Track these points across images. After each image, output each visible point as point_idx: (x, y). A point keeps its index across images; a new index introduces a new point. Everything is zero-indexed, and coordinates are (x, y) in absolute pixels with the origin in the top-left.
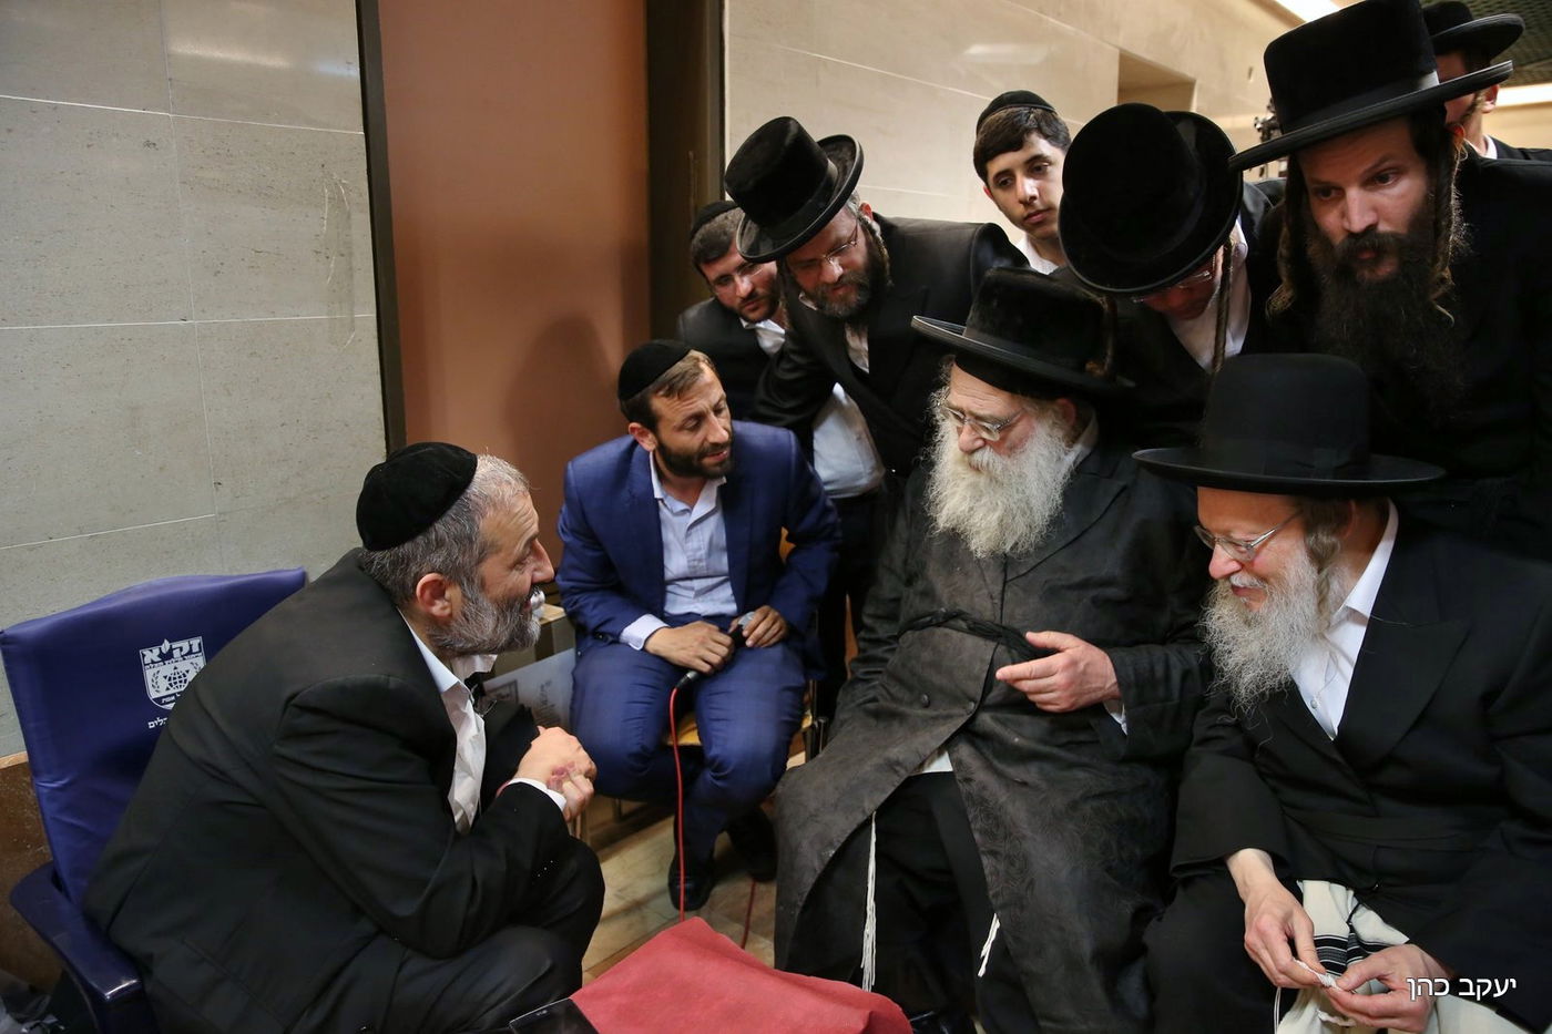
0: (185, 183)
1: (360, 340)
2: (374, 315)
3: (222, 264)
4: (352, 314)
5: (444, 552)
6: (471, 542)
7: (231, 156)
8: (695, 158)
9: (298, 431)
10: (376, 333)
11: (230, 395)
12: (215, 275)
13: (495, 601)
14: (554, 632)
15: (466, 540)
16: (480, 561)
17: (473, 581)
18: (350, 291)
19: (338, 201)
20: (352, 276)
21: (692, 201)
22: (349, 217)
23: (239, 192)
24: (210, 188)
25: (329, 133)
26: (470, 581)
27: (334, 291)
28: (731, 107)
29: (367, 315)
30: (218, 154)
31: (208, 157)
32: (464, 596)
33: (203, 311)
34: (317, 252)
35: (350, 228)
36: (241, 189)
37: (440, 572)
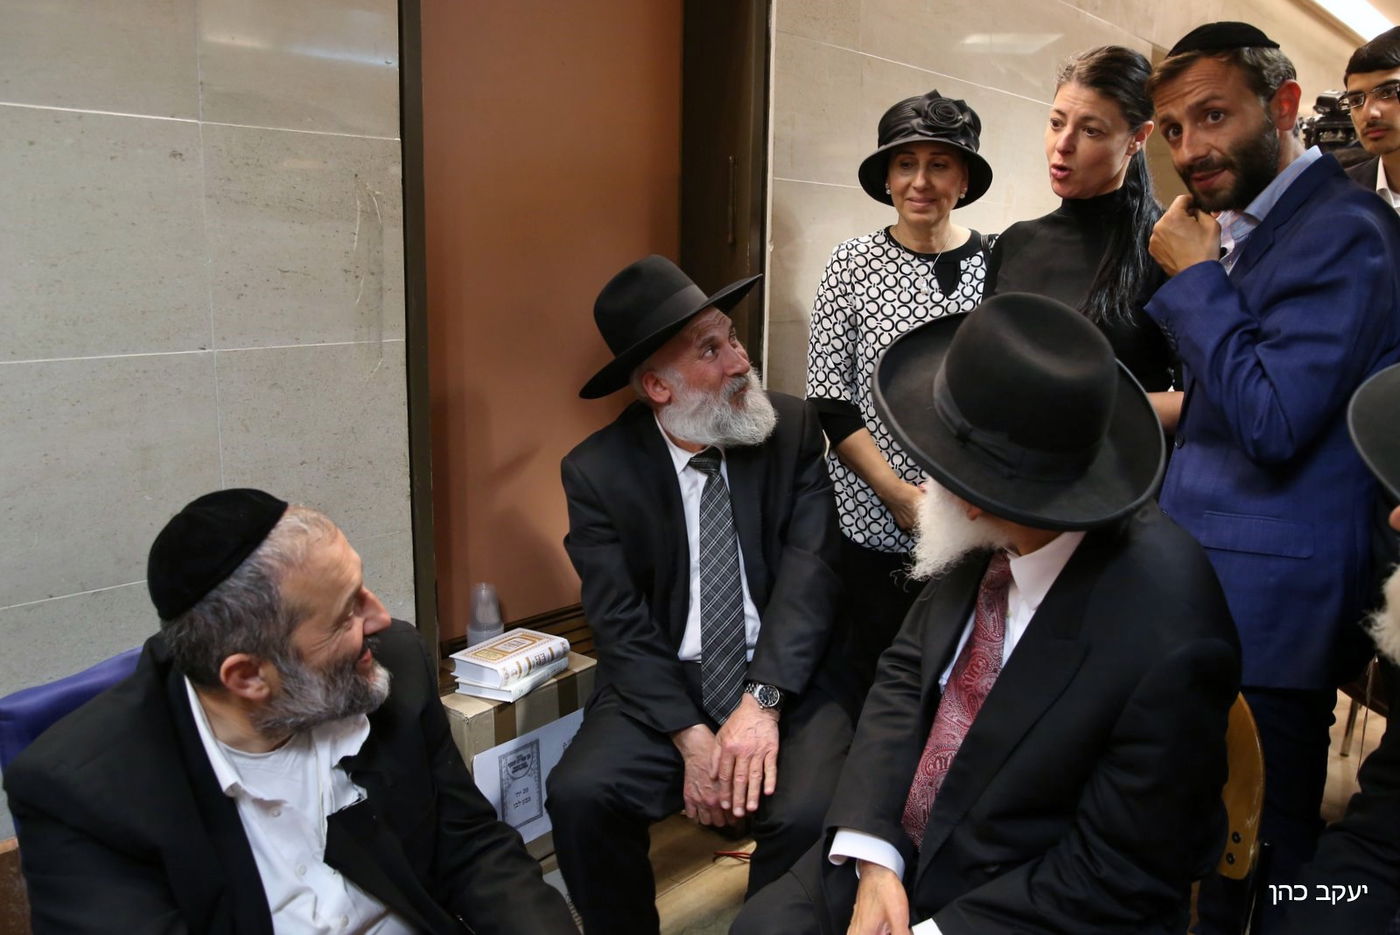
0: (210, 197)
1: (387, 368)
2: (404, 340)
3: (246, 286)
4: (380, 337)
5: (244, 631)
6: (274, 613)
7: (261, 166)
8: (734, 163)
9: (318, 469)
10: (404, 360)
11: (248, 431)
12: (238, 298)
13: (319, 669)
14: (579, 684)
15: (267, 611)
16: (290, 631)
17: (287, 654)
18: (378, 313)
19: (370, 215)
20: (381, 296)
21: (730, 209)
22: (381, 232)
23: (267, 205)
24: (237, 202)
25: (364, 140)
26: (284, 655)
27: (362, 313)
28: (776, 109)
29: (396, 339)
30: (247, 164)
31: (237, 167)
32: (279, 670)
33: (224, 339)
34: (346, 271)
35: (381, 244)
36: (270, 203)
37: (243, 651)
